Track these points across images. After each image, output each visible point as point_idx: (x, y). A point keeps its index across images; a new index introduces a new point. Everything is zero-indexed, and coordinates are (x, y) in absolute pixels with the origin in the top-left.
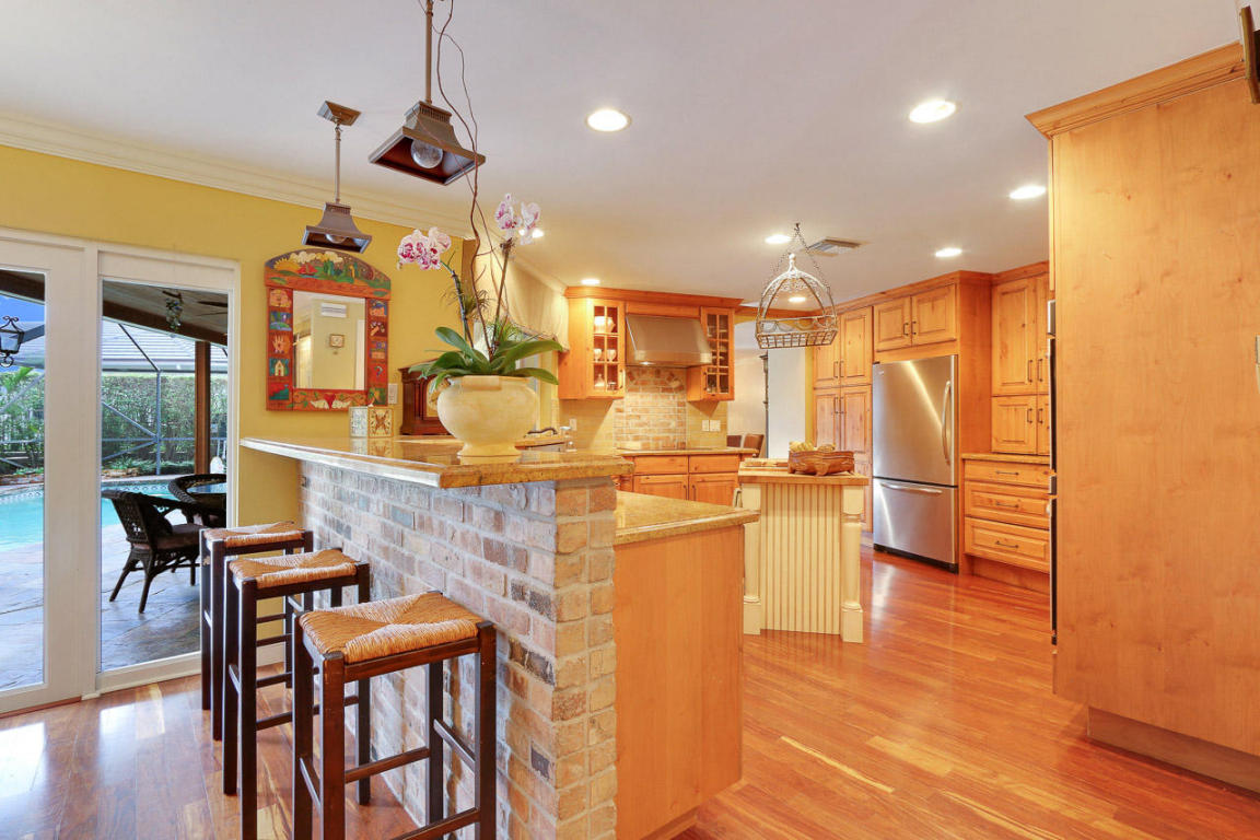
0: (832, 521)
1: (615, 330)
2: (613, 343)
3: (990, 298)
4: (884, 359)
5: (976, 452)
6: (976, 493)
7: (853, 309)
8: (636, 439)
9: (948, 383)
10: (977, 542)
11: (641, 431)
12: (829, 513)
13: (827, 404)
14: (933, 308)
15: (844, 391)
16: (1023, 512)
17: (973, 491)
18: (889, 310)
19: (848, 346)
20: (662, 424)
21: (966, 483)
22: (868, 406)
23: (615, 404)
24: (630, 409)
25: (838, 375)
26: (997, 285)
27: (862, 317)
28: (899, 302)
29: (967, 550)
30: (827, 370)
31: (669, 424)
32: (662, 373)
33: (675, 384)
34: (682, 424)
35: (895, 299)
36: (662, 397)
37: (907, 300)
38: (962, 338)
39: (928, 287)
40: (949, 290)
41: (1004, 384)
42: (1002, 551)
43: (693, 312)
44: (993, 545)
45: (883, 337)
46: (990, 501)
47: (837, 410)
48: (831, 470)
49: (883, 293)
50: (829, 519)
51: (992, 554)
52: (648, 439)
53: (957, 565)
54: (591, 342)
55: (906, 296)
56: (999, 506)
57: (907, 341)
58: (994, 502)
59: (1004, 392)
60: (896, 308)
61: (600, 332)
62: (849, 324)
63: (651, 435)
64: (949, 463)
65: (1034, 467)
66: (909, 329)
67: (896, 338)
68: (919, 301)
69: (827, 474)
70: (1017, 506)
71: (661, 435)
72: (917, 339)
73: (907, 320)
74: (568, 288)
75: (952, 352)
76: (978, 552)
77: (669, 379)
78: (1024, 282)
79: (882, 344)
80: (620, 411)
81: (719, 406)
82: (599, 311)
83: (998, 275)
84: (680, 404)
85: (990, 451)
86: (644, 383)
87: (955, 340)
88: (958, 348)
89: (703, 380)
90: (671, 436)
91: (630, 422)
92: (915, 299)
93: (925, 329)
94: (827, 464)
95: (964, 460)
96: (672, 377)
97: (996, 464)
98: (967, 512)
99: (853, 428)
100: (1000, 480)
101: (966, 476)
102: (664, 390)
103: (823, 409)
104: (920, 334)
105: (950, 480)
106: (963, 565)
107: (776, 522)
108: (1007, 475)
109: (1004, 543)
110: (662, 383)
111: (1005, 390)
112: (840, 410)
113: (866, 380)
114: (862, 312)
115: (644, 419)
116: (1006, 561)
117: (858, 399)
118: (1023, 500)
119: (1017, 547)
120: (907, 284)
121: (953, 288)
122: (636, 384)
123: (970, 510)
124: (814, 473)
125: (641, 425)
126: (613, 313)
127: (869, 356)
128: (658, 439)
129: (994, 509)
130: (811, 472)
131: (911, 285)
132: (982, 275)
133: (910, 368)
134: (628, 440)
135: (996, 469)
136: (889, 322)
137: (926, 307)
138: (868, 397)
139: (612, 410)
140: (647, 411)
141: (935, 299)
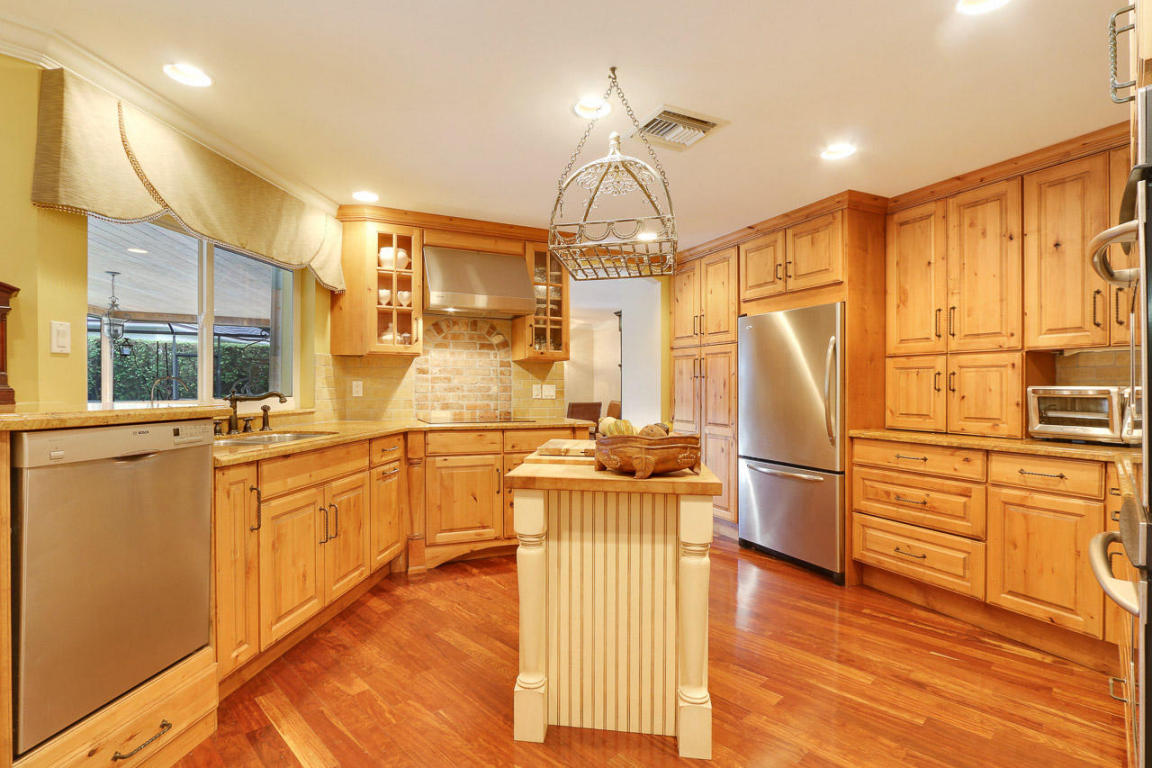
0: (663, 551)
1: (409, 266)
2: (405, 283)
3: (885, 230)
4: (752, 310)
5: (867, 428)
6: (867, 482)
7: (713, 252)
8: (445, 407)
9: (833, 338)
10: (870, 545)
11: (451, 398)
12: (659, 537)
13: (686, 366)
14: (813, 243)
15: (705, 350)
16: (934, 510)
17: (864, 479)
18: (758, 249)
19: (709, 296)
20: (480, 389)
21: (856, 469)
22: (733, 370)
23: (416, 363)
24: (436, 370)
25: (697, 331)
26: (893, 213)
27: (726, 259)
28: (771, 238)
29: (856, 555)
30: (687, 327)
31: (489, 389)
32: (479, 324)
33: (496, 340)
34: (506, 389)
35: (765, 234)
36: (480, 354)
37: (780, 235)
38: (850, 281)
39: (807, 217)
40: (834, 218)
41: (902, 341)
42: (902, 560)
43: (516, 248)
44: (893, 553)
45: (750, 284)
46: (888, 493)
47: (698, 374)
48: (661, 467)
49: (750, 228)
50: (659, 547)
51: (891, 564)
52: (462, 407)
53: (842, 574)
54: (372, 280)
55: (779, 230)
56: (899, 501)
57: (779, 287)
58: (893, 497)
59: (902, 351)
60: (767, 246)
61: (388, 267)
62: (711, 269)
63: (465, 403)
64: (833, 442)
65: (948, 452)
66: (782, 272)
67: (766, 283)
68: (795, 235)
69: (654, 475)
70: (925, 503)
71: (479, 402)
72: (792, 284)
73: (780, 260)
74: (341, 207)
75: (836, 299)
76: (870, 558)
77: (489, 333)
78: (930, 207)
79: (748, 292)
80: (422, 371)
81: (554, 368)
82: (384, 240)
83: (895, 200)
84: (503, 364)
85: (883, 427)
86: (455, 337)
87: (842, 282)
88: (844, 293)
89: (528, 334)
90: (492, 404)
91: (437, 386)
92: (790, 232)
93: (803, 271)
94: (652, 459)
95: (852, 439)
96: (492, 330)
97: (895, 445)
98: (855, 506)
99: (715, 396)
100: (902, 466)
101: (856, 459)
102: (483, 346)
103: (681, 373)
104: (798, 277)
105: (834, 463)
106: (850, 574)
107: (573, 550)
108: (910, 459)
109: (907, 551)
110: (479, 337)
111: (904, 349)
112: (700, 374)
113: (731, 337)
114: (726, 253)
115: (455, 382)
116: (911, 575)
117: (721, 361)
118: (933, 495)
119: (924, 557)
120: (781, 213)
121: (839, 215)
122: (445, 338)
123: (861, 503)
124: (631, 473)
125: (451, 390)
126: (405, 243)
127: (734, 308)
128: (474, 408)
129: (894, 505)
130: (627, 471)
131: (786, 215)
132: (876, 198)
133: (782, 322)
134: (433, 408)
135: (896, 452)
136: (759, 265)
137: (805, 241)
138: (733, 358)
139: (412, 371)
140: (459, 372)
141: (817, 230)
